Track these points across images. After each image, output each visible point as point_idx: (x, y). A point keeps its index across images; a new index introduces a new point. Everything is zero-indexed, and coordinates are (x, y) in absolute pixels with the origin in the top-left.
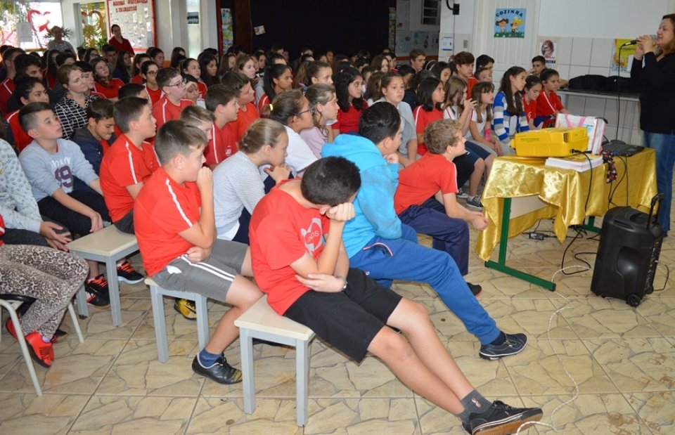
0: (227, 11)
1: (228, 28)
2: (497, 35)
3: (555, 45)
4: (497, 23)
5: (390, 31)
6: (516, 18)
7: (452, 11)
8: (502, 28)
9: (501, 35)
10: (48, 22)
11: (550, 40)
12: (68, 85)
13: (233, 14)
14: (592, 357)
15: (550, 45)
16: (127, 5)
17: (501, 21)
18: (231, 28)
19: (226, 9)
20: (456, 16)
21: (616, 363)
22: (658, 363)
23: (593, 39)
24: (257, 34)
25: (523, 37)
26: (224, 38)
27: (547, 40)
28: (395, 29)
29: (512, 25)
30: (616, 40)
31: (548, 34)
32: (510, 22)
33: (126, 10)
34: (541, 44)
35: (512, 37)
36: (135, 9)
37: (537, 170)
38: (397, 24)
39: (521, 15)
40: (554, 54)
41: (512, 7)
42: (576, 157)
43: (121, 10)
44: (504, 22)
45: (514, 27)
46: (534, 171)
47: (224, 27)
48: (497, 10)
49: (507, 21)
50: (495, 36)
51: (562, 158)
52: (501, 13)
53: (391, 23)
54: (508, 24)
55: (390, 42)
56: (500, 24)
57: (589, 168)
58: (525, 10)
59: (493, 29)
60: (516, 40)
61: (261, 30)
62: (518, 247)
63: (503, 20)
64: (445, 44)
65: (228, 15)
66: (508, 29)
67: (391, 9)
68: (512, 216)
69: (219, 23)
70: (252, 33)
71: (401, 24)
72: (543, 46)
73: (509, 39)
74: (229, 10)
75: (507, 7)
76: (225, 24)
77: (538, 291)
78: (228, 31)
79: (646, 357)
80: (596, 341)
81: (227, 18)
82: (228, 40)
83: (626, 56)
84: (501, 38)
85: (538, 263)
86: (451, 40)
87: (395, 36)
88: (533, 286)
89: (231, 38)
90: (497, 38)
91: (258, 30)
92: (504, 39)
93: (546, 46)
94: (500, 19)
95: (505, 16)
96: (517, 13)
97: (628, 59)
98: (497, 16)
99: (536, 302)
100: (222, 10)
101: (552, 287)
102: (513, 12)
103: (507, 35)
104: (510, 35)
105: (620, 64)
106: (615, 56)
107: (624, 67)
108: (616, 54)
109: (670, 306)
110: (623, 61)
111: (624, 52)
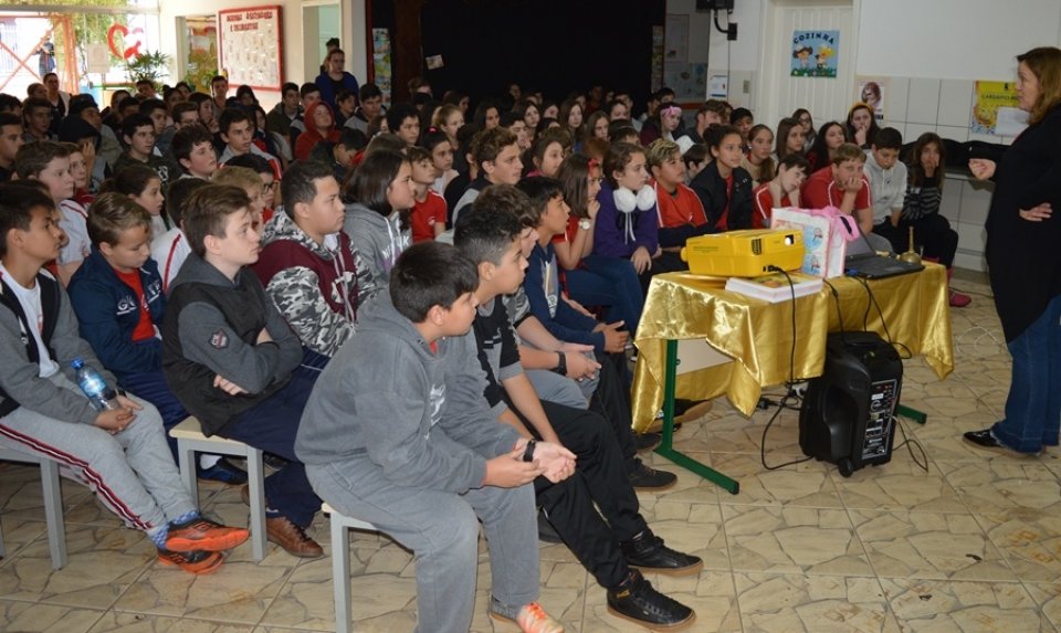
0: (383, 33)
1: (384, 58)
2: (796, 73)
3: (882, 89)
4: (795, 54)
5: (654, 63)
6: (824, 45)
7: (726, 35)
8: (803, 62)
9: (801, 73)
10: (139, 44)
11: (875, 81)
13: (392, 37)
14: (734, 601)
15: (876, 90)
16: (245, 21)
17: (801, 51)
18: (389, 59)
19: (381, 30)
20: (732, 42)
21: (768, 612)
22: (842, 618)
23: (941, 81)
24: (431, 67)
25: (834, 76)
26: (377, 73)
27: (871, 81)
28: (663, 59)
29: (817, 57)
30: (977, 83)
31: (873, 73)
32: (815, 53)
33: (244, 28)
34: (861, 88)
35: (817, 76)
36: (255, 27)
37: (707, 298)
38: (666, 52)
39: (831, 41)
40: (881, 105)
41: (818, 29)
42: (775, 279)
43: (237, 28)
44: (806, 53)
45: (821, 61)
47: (377, 57)
48: (796, 33)
49: (810, 50)
50: (793, 74)
51: (750, 279)
52: (802, 38)
53: (654, 50)
54: (812, 58)
55: (653, 81)
56: (799, 55)
58: (838, 33)
59: (789, 63)
60: (825, 80)
61: (436, 62)
63: (805, 49)
64: (715, 86)
65: (383, 38)
66: (812, 63)
67: (657, 30)
68: (680, 370)
69: (370, 52)
70: (422, 67)
71: (673, 53)
72: (864, 92)
73: (813, 79)
74: (385, 31)
75: (811, 28)
76: (379, 53)
77: (710, 491)
78: (383, 63)
79: (825, 607)
80: (757, 575)
81: (382, 43)
82: (383, 77)
83: (993, 108)
84: (801, 78)
86: (724, 81)
87: (662, 70)
89: (388, 74)
90: (796, 79)
91: (433, 61)
92: (806, 79)
93: (868, 92)
94: (799, 47)
95: (807, 43)
96: (826, 37)
97: (996, 113)
98: (795, 42)
99: (694, 506)
100: (374, 31)
101: (734, 488)
102: (819, 36)
103: (810, 73)
104: (815, 73)
105: (985, 122)
106: (976, 109)
107: (991, 126)
108: (978, 105)
109: (921, 526)
110: (988, 118)
111: (989, 102)
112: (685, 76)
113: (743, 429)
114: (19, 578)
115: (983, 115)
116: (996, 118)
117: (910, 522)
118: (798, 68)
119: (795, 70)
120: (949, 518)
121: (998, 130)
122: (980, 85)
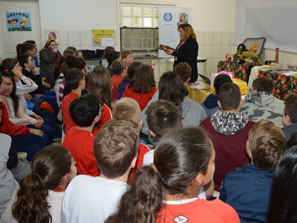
3: (57, 34)
4: (9, 22)
6: (24, 18)
9: (13, 29)
11: (53, 31)
15: (54, 35)
17: (12, 21)
23: (80, 30)
25: (31, 30)
29: (21, 23)
30: (93, 30)
31: (52, 28)
32: (19, 21)
34: (47, 35)
35: (23, 30)
39: (27, 16)
41: (19, 11)
44: (15, 21)
45: (23, 24)
48: (7, 13)
49: (17, 20)
50: (9, 30)
52: (11, 15)
54: (19, 23)
56: (11, 22)
58: (29, 13)
59: (6, 26)
60: (26, 32)
66: (19, 25)
72: (49, 36)
73: (19, 32)
75: (15, 11)
83: (99, 39)
84: (14, 32)
90: (10, 32)
92: (16, 32)
93: (51, 36)
94: (11, 19)
95: (14, 17)
96: (24, 15)
97: (101, 40)
98: (8, 17)
102: (20, 14)
103: (19, 29)
104: (21, 30)
105: (97, 43)
106: (94, 39)
107: (100, 44)
108: (94, 38)
110: (98, 41)
111: (98, 36)
115: (97, 41)
116: (101, 42)
118: (12, 27)
119: (10, 29)
121: (103, 45)
122: (94, 31)
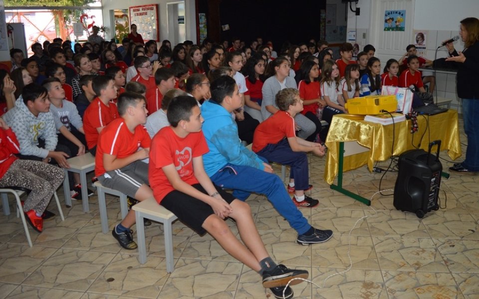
0: (203, 15)
1: (204, 27)
2: (386, 29)
3: (425, 36)
4: (386, 21)
5: (321, 26)
6: (399, 17)
7: (355, 13)
8: (390, 24)
9: (388, 29)
10: (94, 22)
11: (422, 32)
12: (80, 66)
13: (207, 17)
14: (373, 248)
15: (422, 36)
16: (141, 11)
17: (389, 20)
18: (206, 27)
19: (202, 14)
20: (358, 16)
21: (387, 252)
22: (418, 254)
23: (451, 32)
24: (224, 30)
25: (404, 30)
26: (201, 33)
27: (420, 32)
28: (325, 24)
29: (396, 22)
31: (420, 28)
32: (395, 20)
33: (141, 14)
34: (416, 36)
35: (396, 30)
36: (146, 14)
37: (357, 123)
38: (327, 21)
39: (402, 15)
40: (424, 43)
41: (396, 9)
42: (385, 115)
43: (138, 14)
44: (391, 20)
45: (398, 24)
46: (355, 124)
47: (201, 26)
48: (386, 11)
49: (393, 19)
50: (385, 30)
51: (375, 115)
52: (389, 14)
53: (321, 20)
54: (394, 22)
55: (321, 34)
56: (388, 21)
57: (392, 123)
58: (405, 11)
59: (383, 25)
60: (400, 32)
61: (227, 27)
62: (360, 176)
63: (390, 19)
64: (350, 36)
65: (203, 17)
66: (394, 25)
67: (322, 11)
68: (345, 155)
69: (198, 24)
70: (220, 30)
71: (329, 22)
72: (417, 37)
73: (394, 32)
74: (204, 14)
75: (393, 9)
76: (202, 24)
77: (360, 206)
78: (203, 29)
79: (411, 250)
80: (382, 238)
81: (203, 20)
82: (203, 35)
84: (389, 31)
85: (369, 188)
86: (354, 33)
87: (325, 30)
88: (357, 202)
89: (205, 33)
90: (386, 32)
91: (225, 27)
92: (391, 32)
93: (419, 37)
94: (388, 18)
95: (391, 16)
96: (400, 13)
98: (386, 15)
99: (353, 212)
100: (200, 14)
101: (368, 203)
102: (396, 13)
103: (393, 30)
104: (395, 29)
109: (448, 219)
112: (335, 32)
113: (371, 181)
114: (79, 241)
117: (444, 217)
118: (387, 27)
119: (386, 28)
120: (460, 215)
